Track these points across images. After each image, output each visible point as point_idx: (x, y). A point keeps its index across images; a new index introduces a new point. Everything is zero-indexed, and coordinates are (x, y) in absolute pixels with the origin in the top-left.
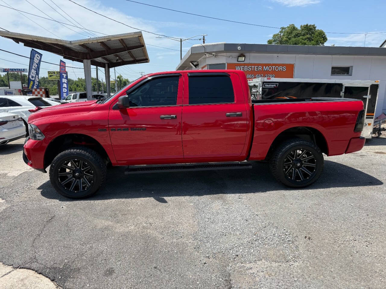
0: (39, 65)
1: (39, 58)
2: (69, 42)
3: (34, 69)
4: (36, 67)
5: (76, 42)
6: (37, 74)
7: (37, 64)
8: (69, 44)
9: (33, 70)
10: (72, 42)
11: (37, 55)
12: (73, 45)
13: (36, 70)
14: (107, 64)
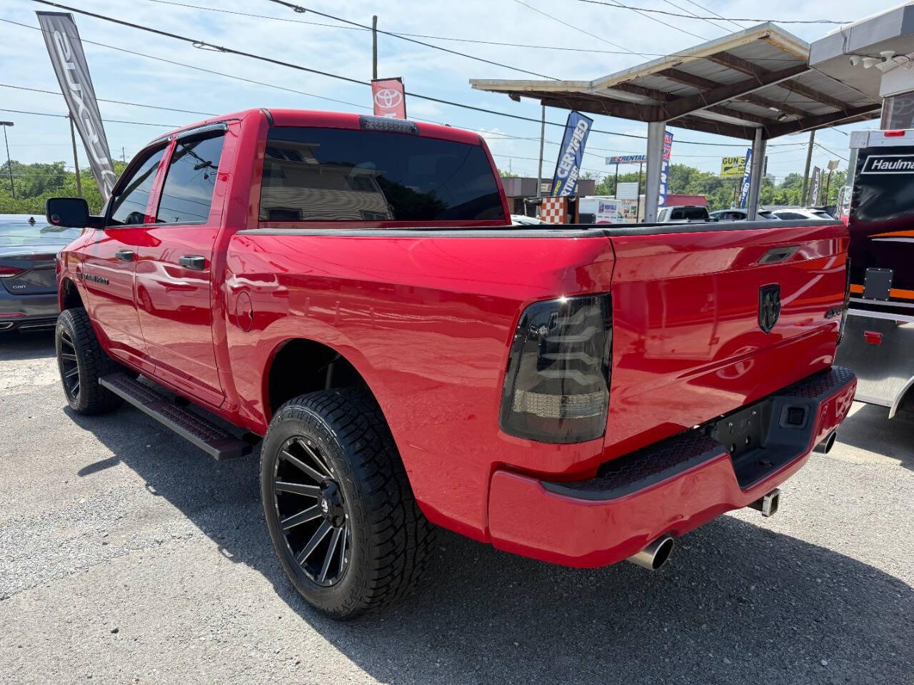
0: (582, 145)
1: (585, 129)
2: (587, 85)
3: (570, 153)
4: (576, 149)
5: (602, 82)
6: (577, 163)
7: (580, 142)
8: (588, 88)
9: (567, 155)
10: (594, 84)
11: (581, 121)
12: (597, 90)
13: (575, 156)
14: (761, 130)
